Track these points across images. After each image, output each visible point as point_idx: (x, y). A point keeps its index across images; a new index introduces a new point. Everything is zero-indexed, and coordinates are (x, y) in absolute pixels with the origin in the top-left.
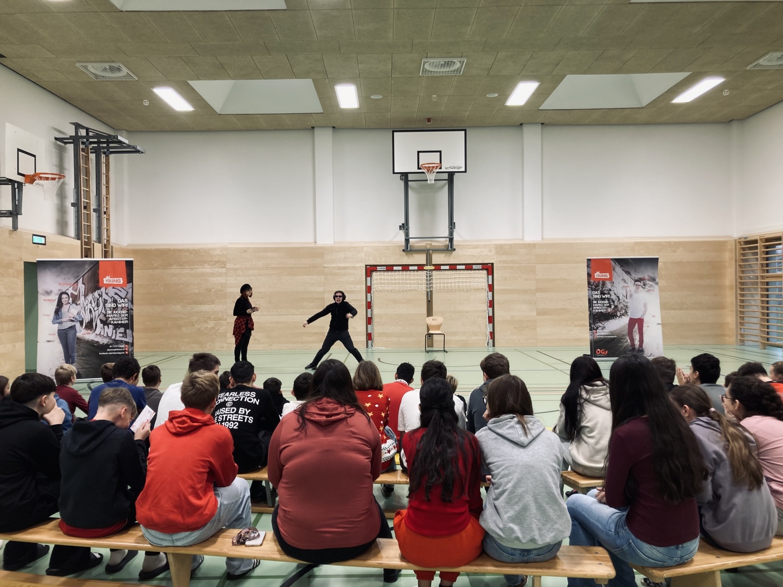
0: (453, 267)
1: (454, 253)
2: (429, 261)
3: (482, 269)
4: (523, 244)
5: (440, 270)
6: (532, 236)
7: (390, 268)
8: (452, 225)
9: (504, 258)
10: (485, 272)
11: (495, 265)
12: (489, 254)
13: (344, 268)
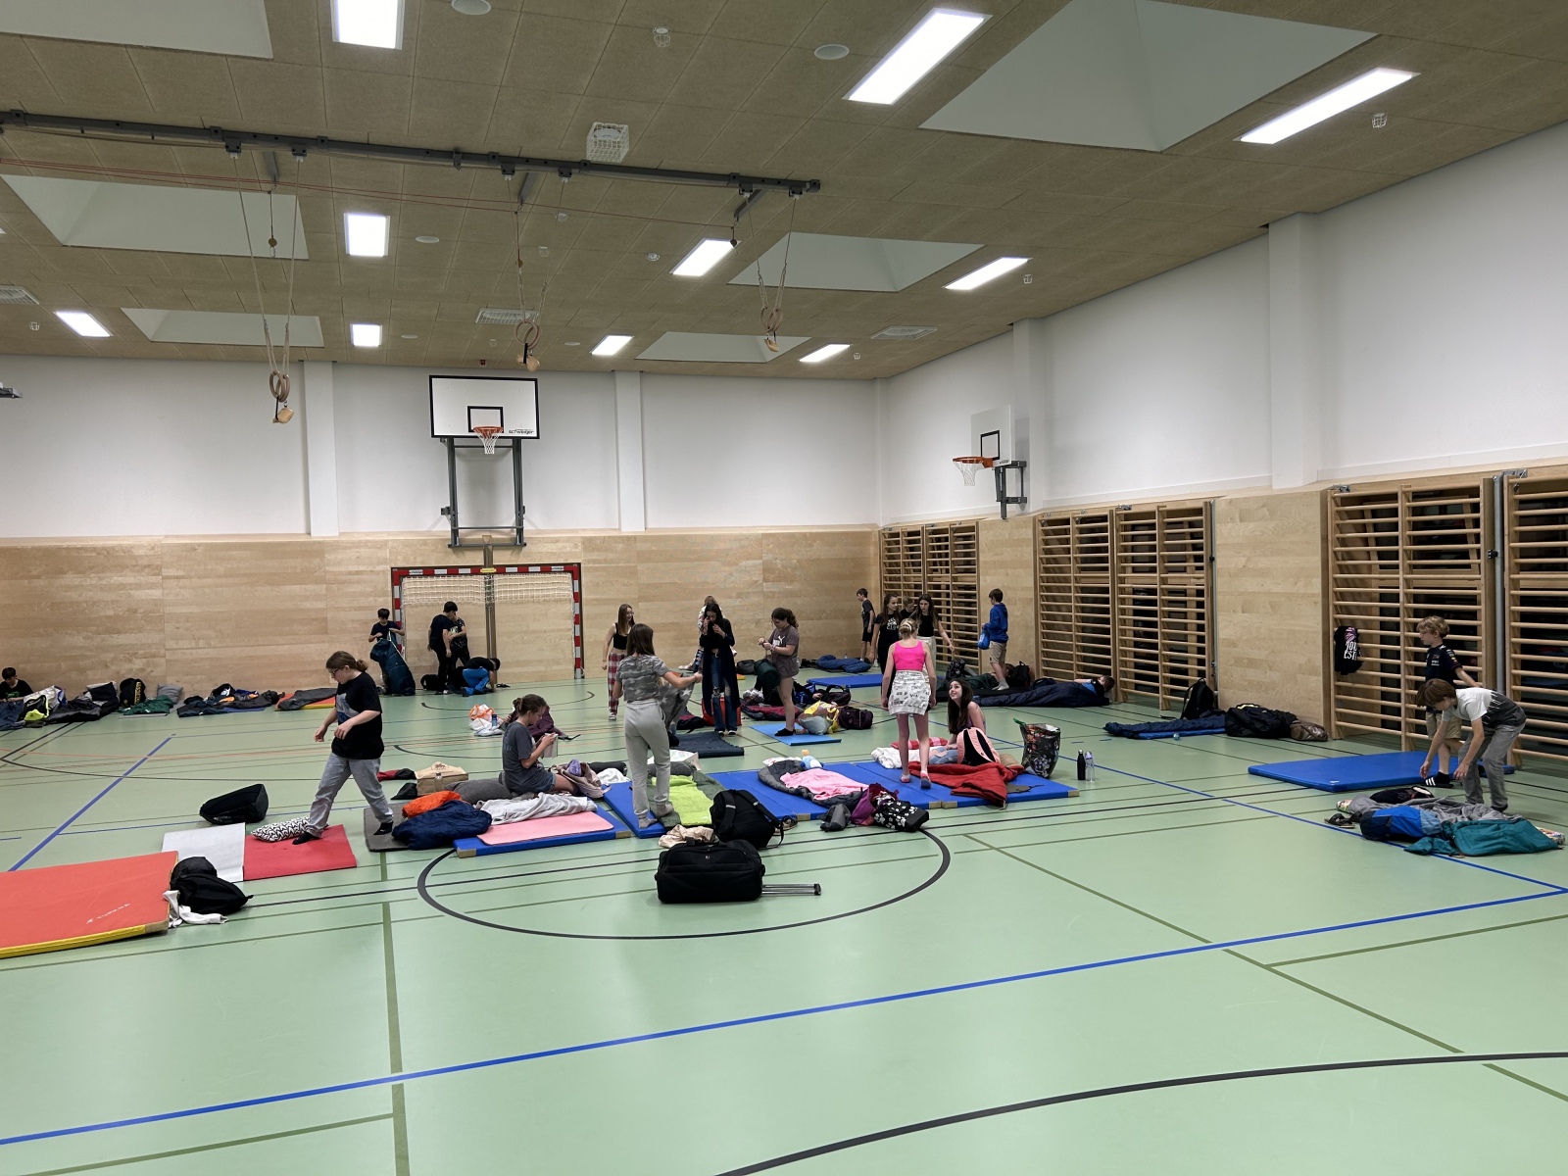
0: (523, 569)
1: (525, 549)
2: (488, 562)
3: (565, 572)
4: (620, 537)
5: (504, 573)
6: (632, 526)
7: (429, 572)
8: (520, 509)
9: (594, 556)
10: (569, 575)
11: (582, 566)
12: (574, 550)
13: (358, 573)
